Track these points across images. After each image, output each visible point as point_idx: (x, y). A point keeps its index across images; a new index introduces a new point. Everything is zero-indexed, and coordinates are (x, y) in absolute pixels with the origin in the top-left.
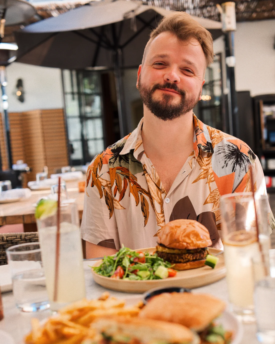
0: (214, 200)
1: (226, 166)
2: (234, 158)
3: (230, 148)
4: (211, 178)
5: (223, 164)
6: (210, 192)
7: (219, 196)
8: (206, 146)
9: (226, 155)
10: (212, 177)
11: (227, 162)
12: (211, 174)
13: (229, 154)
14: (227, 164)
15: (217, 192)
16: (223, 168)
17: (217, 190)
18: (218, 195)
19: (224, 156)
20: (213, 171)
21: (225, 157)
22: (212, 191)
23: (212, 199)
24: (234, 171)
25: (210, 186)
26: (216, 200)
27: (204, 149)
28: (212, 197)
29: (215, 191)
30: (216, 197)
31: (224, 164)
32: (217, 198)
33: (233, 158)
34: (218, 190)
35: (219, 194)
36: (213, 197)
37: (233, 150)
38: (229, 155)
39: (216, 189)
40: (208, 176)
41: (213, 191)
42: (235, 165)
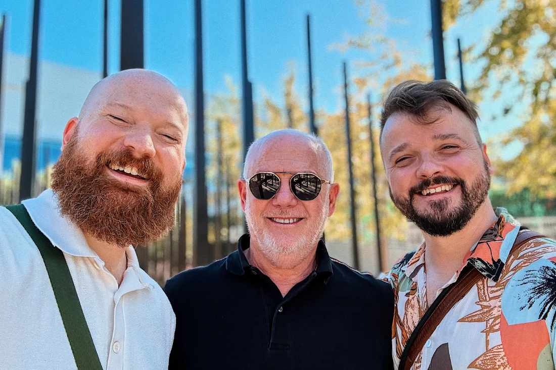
0: (492, 366)
1: (529, 307)
2: (548, 294)
3: (547, 273)
4: (495, 325)
5: (524, 302)
6: (487, 349)
7: (503, 359)
8: (491, 265)
9: (535, 287)
10: (497, 324)
11: (532, 300)
12: (496, 318)
13: (541, 285)
14: (533, 303)
15: (499, 350)
16: (522, 309)
17: (499, 348)
18: (501, 356)
19: (532, 288)
20: (502, 313)
21: (532, 291)
22: (490, 347)
23: (489, 363)
24: (542, 317)
25: (488, 338)
26: (497, 367)
27: (484, 268)
28: (489, 359)
29: (496, 348)
30: (498, 360)
31: (527, 303)
32: (498, 363)
33: (546, 293)
34: (501, 347)
35: (504, 356)
36: (491, 359)
37: (552, 278)
38: (541, 287)
39: (499, 346)
40: (489, 320)
41: (492, 348)
42: (546, 306)
